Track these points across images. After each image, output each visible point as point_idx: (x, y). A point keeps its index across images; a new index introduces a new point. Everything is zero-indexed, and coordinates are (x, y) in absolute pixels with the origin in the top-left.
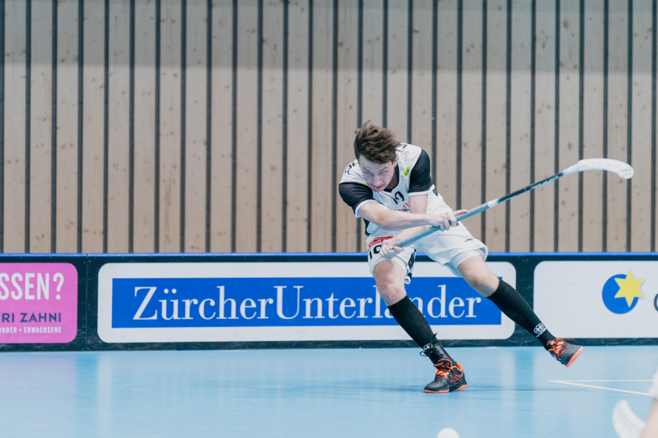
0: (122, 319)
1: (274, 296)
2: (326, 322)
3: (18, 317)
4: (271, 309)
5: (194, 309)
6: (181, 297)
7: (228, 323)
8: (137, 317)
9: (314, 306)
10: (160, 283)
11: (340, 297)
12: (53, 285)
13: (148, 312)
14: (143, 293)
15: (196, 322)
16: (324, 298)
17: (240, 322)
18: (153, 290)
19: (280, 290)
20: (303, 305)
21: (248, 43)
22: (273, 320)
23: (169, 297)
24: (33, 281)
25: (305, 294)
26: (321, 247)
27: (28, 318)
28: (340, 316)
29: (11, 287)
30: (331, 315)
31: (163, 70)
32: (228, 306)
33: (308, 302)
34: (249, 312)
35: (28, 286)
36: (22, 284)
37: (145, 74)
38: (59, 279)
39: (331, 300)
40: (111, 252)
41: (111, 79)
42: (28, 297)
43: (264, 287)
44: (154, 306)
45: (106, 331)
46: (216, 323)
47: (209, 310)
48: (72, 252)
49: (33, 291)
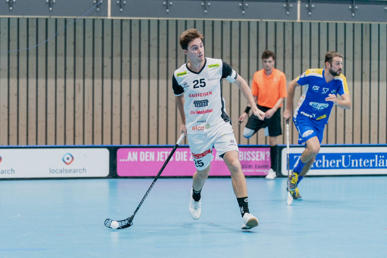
1: (341, 158)
2: (359, 167)
3: (254, 166)
4: (340, 164)
7: (326, 168)
9: (355, 162)
11: (363, 159)
12: (266, 156)
14: (297, 158)
15: (315, 168)
16: (358, 159)
17: (330, 168)
19: (343, 157)
20: (351, 162)
22: (341, 167)
24: (259, 154)
25: (352, 158)
26: (357, 142)
27: (257, 166)
28: (364, 166)
29: (251, 155)
30: (361, 165)
32: (326, 163)
33: (353, 161)
34: (333, 164)
35: (257, 156)
36: (255, 155)
38: (268, 154)
39: (361, 160)
40: (286, 144)
42: (258, 160)
43: (338, 156)
45: (285, 171)
46: (321, 168)
47: (319, 164)
49: (259, 158)
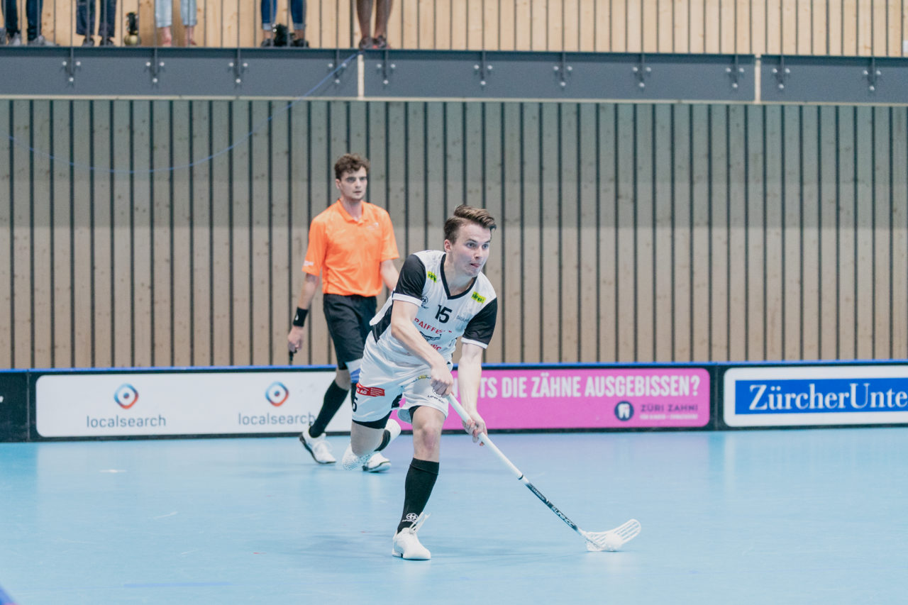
0: (742, 408)
1: (849, 390)
2: (886, 409)
3: (666, 408)
4: (847, 401)
5: (793, 401)
6: (783, 392)
7: (817, 410)
8: (753, 406)
9: (878, 398)
10: (769, 383)
11: (896, 391)
12: (691, 385)
13: (760, 403)
14: (756, 390)
15: (794, 410)
16: (885, 392)
17: (825, 410)
18: (763, 388)
19: (853, 387)
20: (870, 397)
21: (829, 210)
22: (849, 408)
23: (775, 393)
24: (677, 382)
25: (871, 390)
26: (882, 355)
27: (673, 408)
28: (896, 405)
29: (661, 387)
30: (890, 404)
31: (769, 230)
32: (817, 399)
33: (874, 395)
34: (832, 403)
35: (674, 386)
36: (669, 384)
37: (756, 233)
38: (695, 381)
39: (890, 393)
40: (733, 361)
41: (732, 237)
42: (674, 394)
43: (842, 385)
44: (764, 399)
45: (730, 417)
46: (808, 411)
47: (803, 402)
48: (705, 361)
49: (677, 389)
